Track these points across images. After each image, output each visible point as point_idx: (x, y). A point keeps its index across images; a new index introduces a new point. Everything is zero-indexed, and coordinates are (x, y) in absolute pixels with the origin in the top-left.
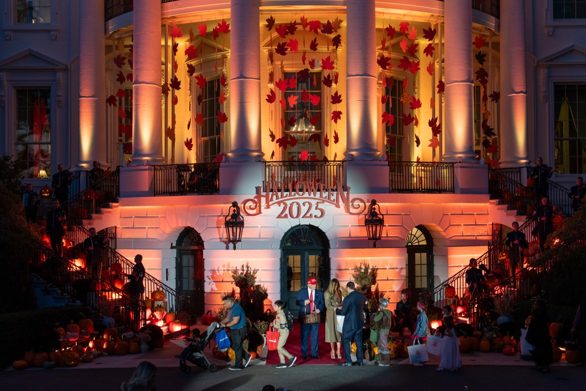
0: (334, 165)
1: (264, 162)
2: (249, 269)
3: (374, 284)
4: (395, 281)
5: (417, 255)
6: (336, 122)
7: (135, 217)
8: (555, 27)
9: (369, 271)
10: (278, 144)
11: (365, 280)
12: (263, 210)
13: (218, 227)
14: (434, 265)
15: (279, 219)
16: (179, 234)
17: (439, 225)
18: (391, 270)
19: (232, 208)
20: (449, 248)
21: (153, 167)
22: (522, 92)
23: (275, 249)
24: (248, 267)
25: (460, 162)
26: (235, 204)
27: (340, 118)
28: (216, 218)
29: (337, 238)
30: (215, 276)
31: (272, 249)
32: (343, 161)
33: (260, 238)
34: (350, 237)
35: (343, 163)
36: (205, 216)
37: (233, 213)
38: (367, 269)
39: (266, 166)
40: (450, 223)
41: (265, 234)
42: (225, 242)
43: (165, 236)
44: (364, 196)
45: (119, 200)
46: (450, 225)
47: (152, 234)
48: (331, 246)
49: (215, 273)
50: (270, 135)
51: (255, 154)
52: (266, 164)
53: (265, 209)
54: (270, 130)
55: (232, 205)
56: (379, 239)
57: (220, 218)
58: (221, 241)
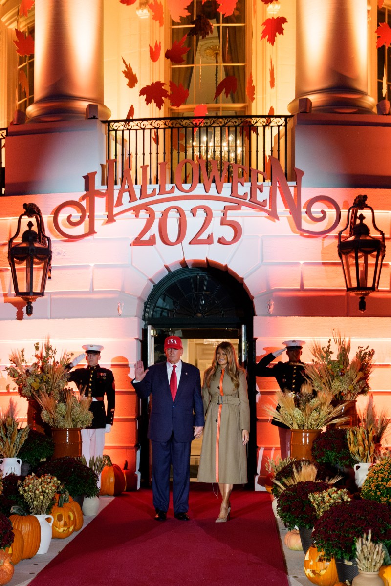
0: (263, 126)
1: (104, 122)
3: (364, 391)
6: (272, 41)
9: (352, 357)
11: (341, 381)
12: (98, 224)
15: (136, 247)
19: (26, 220)
23: (125, 316)
24: (48, 348)
26: (31, 210)
27: (281, 31)
29: (270, 293)
31: (120, 316)
32: (287, 117)
33: (92, 291)
34: (302, 289)
35: (286, 120)
37: (27, 229)
38: (344, 351)
39: (109, 131)
41: (105, 282)
42: (15, 304)
44: (338, 194)
48: (257, 312)
50: (124, 72)
51: (84, 105)
52: (109, 126)
53: (102, 225)
54: (124, 62)
55: (24, 211)
56: (373, 289)
57: (6, 249)
58: (5, 302)
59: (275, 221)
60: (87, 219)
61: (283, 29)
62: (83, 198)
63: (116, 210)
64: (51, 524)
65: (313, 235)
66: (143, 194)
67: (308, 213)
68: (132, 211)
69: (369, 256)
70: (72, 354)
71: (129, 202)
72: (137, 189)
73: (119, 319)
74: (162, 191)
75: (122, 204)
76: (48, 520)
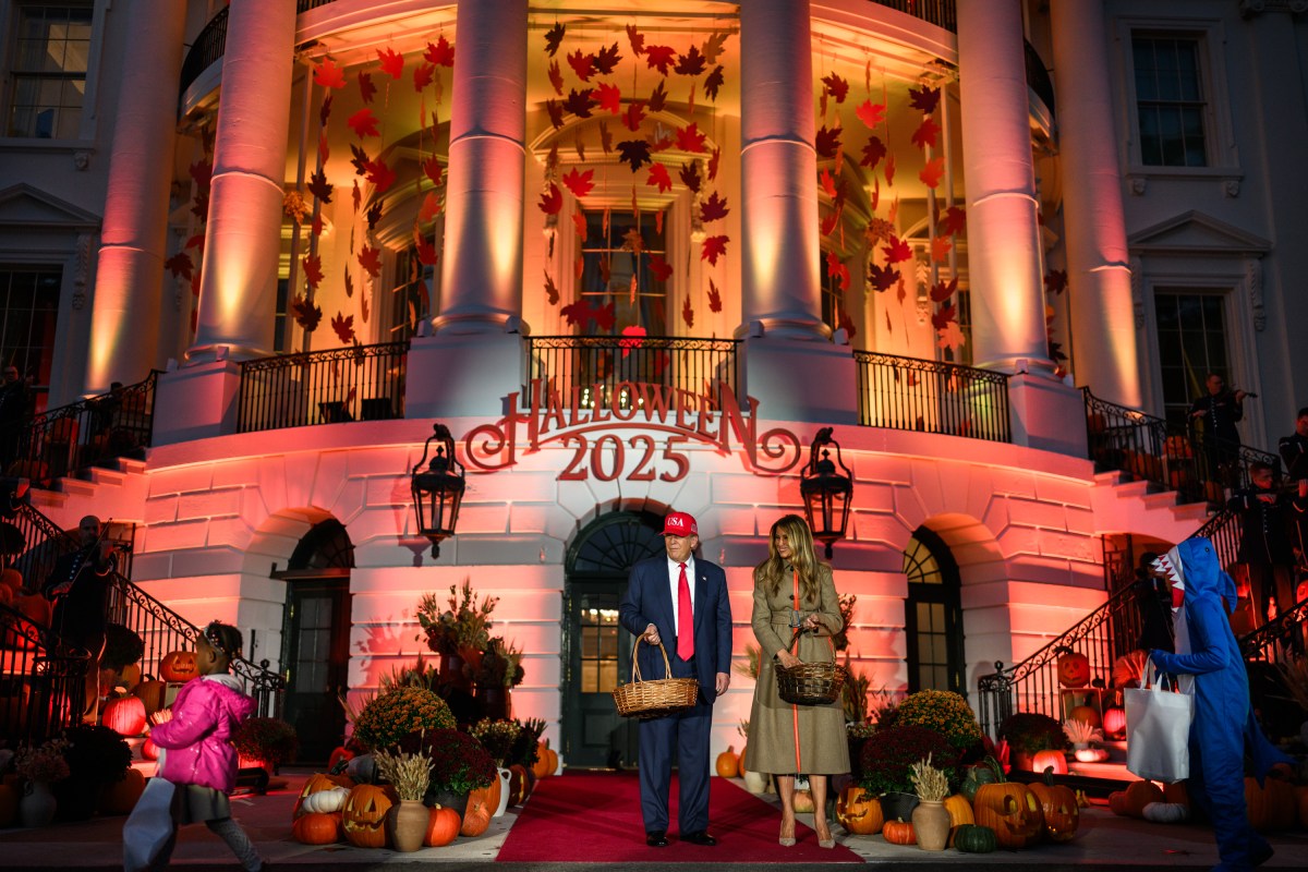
0: (711, 350)
1: (525, 338)
2: (472, 598)
4: (878, 664)
5: (922, 608)
6: (713, 261)
7: (183, 494)
8: (1150, 177)
10: (565, 318)
12: (518, 455)
13: (395, 507)
14: (964, 637)
15: (563, 483)
16: (297, 542)
17: (984, 521)
18: (867, 632)
19: (434, 445)
20: (1010, 583)
21: (240, 367)
22: (1121, 263)
23: (549, 564)
24: (467, 592)
25: (1023, 372)
26: (442, 433)
27: (723, 251)
28: (391, 482)
30: (379, 640)
31: (542, 563)
32: (735, 341)
33: (508, 534)
34: (756, 535)
35: (735, 345)
36: (362, 478)
37: (436, 454)
39: (531, 348)
40: (1009, 520)
41: (525, 523)
42: (412, 547)
43: (253, 536)
44: (795, 427)
45: (147, 454)
46: (1010, 526)
47: (222, 536)
49: (380, 634)
50: (546, 286)
51: (505, 317)
52: (532, 343)
53: (524, 454)
54: (546, 275)
55: (434, 432)
56: (842, 534)
57: (407, 481)
58: (400, 545)
59: (724, 456)
60: (506, 447)
61: (724, 249)
62: (502, 422)
63: (541, 438)
64: (508, 780)
65: (773, 473)
66: (574, 421)
67: (765, 448)
68: (560, 440)
69: (834, 499)
70: (498, 599)
71: (558, 428)
72: (567, 413)
73: (541, 567)
74: (596, 418)
75: (548, 431)
76: (505, 775)
